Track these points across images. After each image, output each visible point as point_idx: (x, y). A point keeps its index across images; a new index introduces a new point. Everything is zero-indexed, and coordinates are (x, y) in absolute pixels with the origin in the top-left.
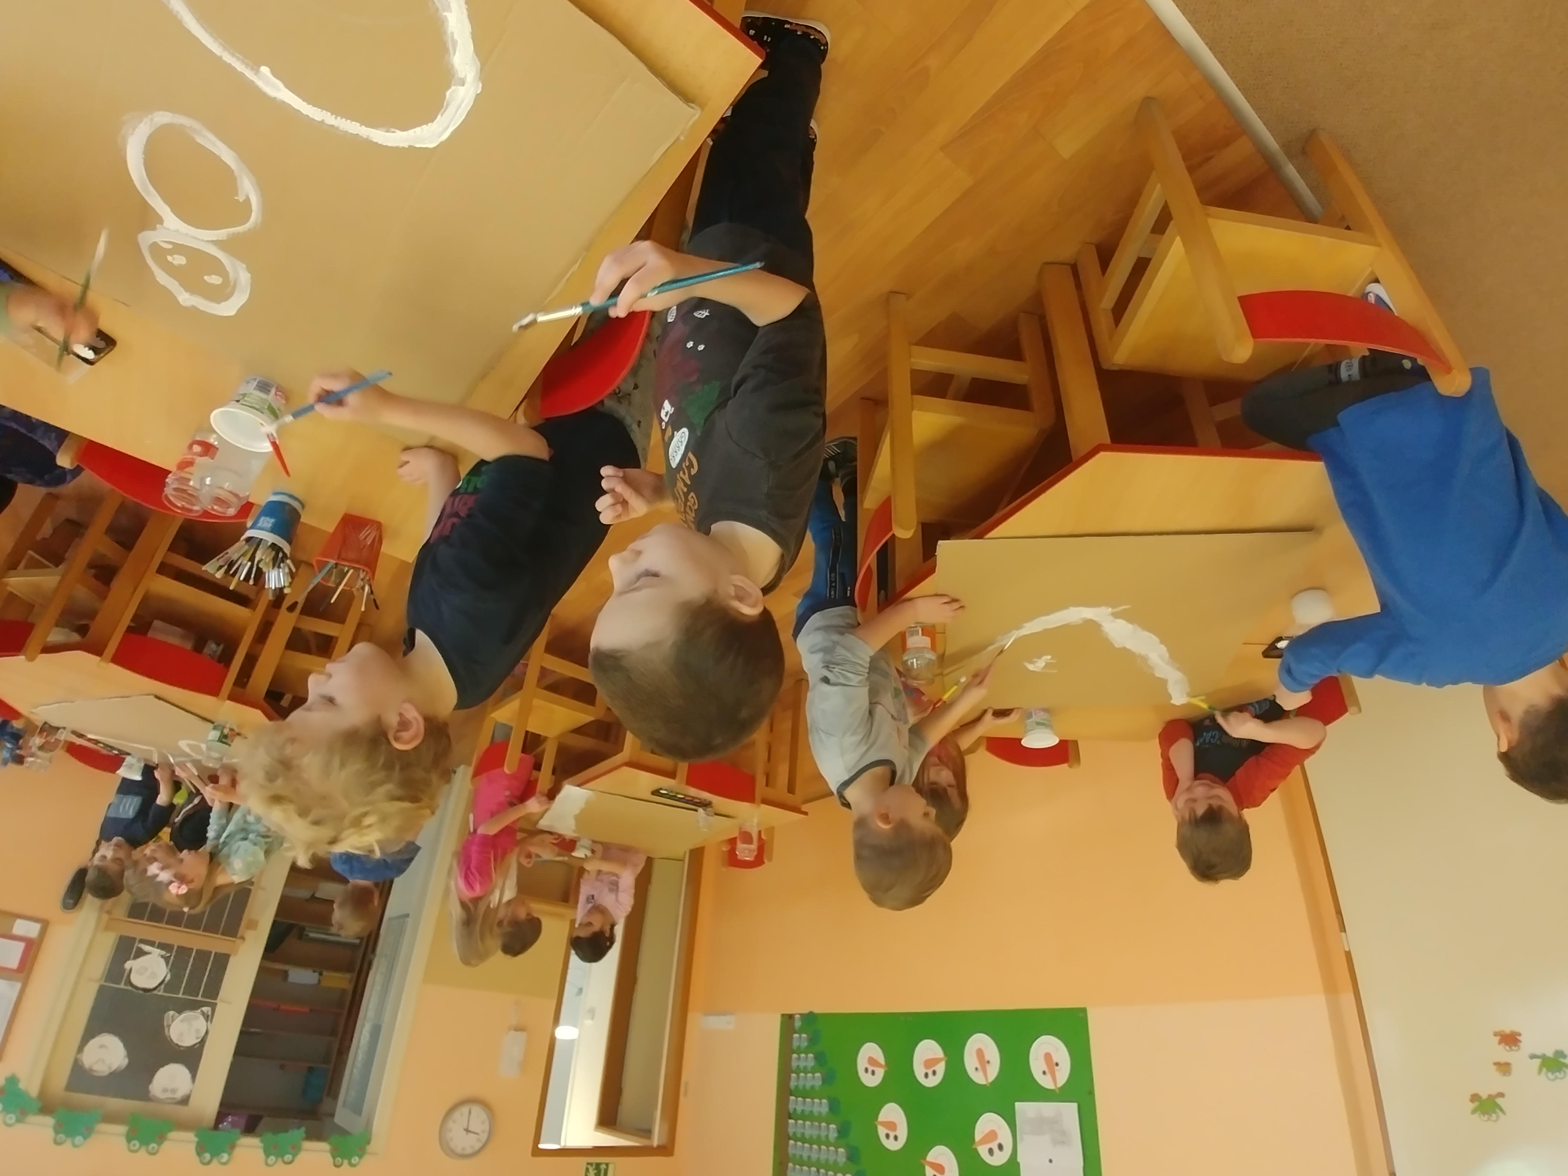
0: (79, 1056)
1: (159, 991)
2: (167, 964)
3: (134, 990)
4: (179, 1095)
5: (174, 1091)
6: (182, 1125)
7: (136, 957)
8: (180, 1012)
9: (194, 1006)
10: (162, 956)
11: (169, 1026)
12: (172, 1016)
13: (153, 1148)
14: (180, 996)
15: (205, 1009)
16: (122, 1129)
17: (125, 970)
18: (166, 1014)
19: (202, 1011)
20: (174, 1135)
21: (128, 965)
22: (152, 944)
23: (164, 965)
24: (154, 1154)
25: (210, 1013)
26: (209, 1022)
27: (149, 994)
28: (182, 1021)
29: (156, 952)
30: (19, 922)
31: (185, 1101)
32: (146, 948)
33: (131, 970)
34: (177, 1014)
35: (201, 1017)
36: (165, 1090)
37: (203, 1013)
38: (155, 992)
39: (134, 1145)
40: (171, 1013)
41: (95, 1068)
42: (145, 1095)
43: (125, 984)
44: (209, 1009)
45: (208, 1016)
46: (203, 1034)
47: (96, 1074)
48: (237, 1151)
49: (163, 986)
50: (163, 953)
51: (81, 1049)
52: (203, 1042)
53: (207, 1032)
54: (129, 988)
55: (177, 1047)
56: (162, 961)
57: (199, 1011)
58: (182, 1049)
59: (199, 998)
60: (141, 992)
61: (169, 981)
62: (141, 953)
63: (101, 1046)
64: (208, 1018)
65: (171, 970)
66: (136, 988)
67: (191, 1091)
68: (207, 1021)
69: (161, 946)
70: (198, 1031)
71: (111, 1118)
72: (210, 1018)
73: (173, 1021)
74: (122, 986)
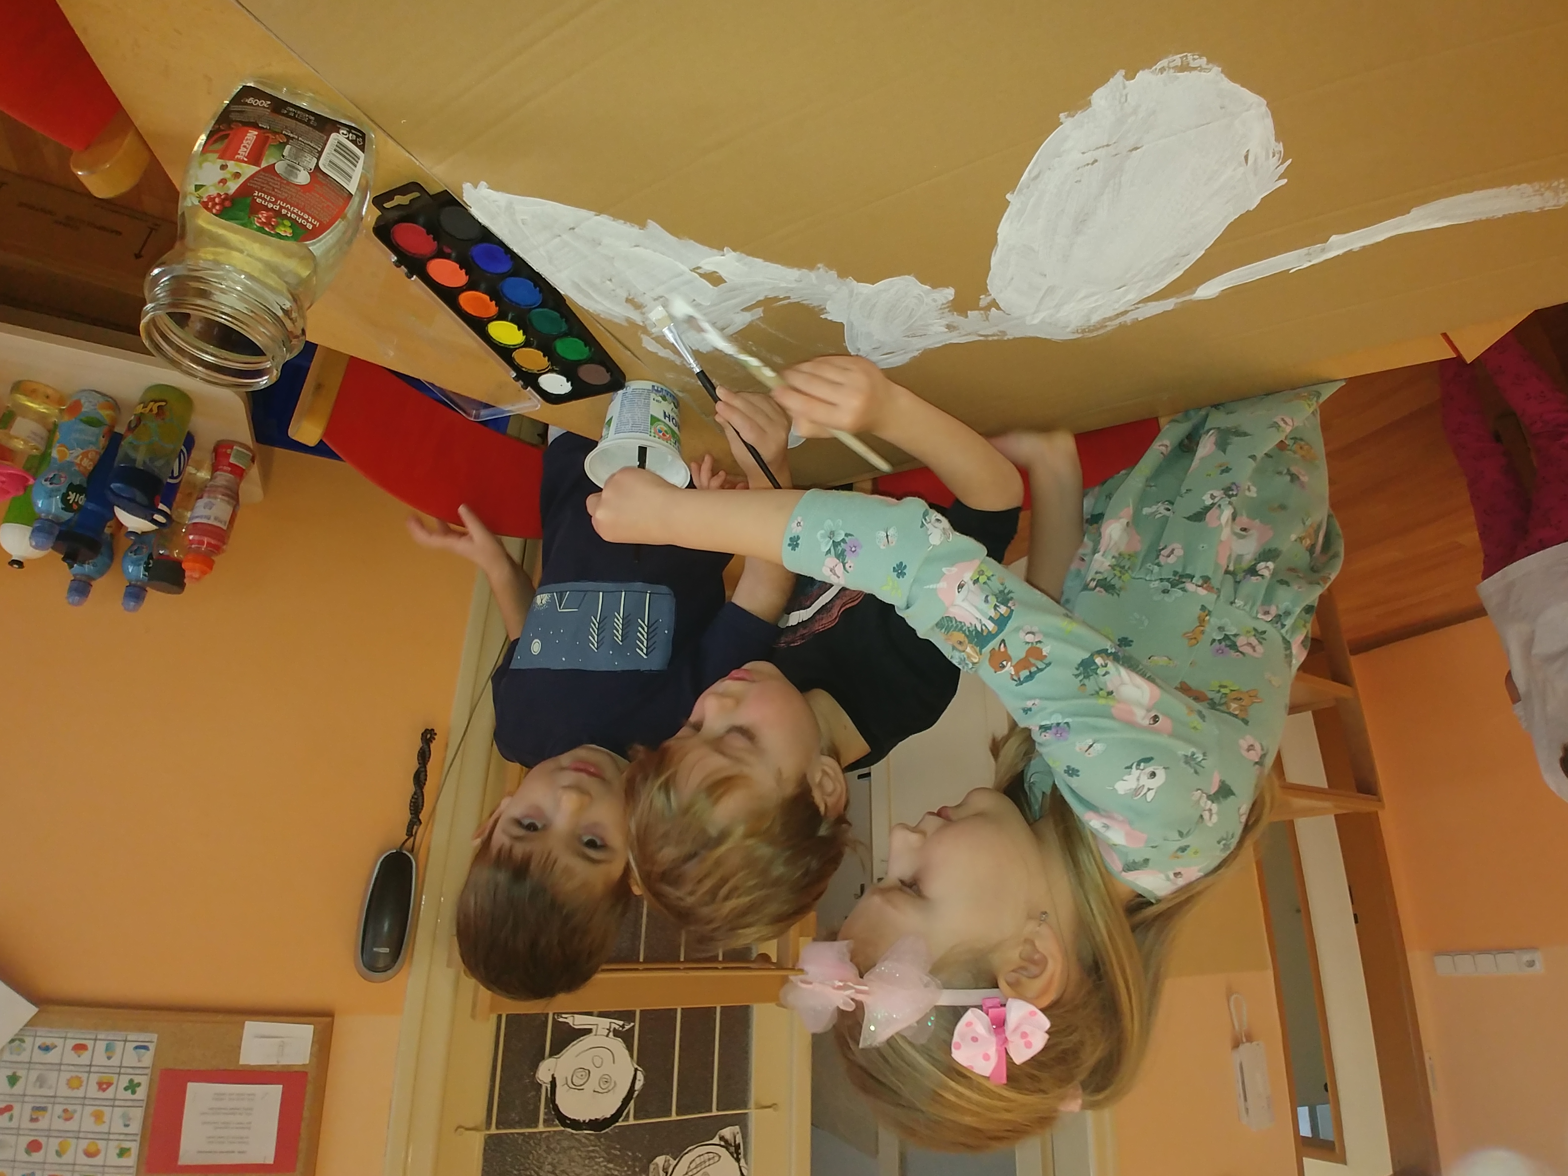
14: (674, 1117)
30: (251, 1027)
44: (737, 1128)
59: (712, 1112)
74: (543, 1128)
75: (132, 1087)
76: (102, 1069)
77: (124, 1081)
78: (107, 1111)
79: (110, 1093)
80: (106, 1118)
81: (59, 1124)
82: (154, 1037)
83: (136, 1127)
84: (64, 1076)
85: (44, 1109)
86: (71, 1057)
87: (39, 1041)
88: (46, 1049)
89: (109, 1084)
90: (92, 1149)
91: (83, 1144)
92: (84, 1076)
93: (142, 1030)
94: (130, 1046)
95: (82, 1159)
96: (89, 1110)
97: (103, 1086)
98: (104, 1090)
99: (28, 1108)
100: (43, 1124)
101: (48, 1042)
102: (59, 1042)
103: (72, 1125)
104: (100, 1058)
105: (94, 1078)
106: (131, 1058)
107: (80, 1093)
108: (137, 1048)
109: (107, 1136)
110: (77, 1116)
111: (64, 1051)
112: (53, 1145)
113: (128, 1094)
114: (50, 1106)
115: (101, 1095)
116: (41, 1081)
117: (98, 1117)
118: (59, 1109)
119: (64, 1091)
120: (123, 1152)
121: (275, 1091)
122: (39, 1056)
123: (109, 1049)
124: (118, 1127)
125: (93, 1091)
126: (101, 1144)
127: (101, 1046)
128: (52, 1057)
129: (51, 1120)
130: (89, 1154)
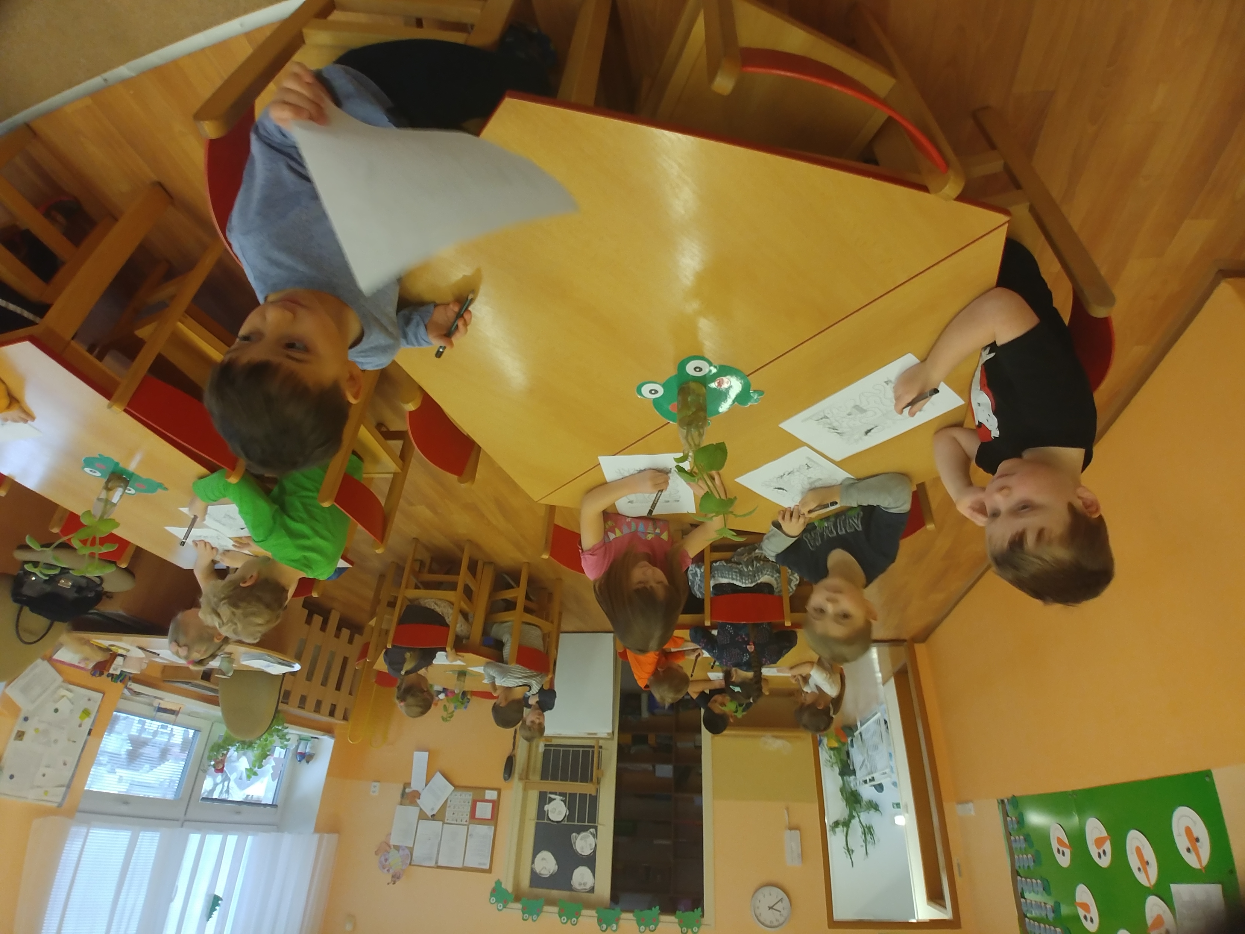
0: (533, 865)
1: (565, 821)
2: (565, 804)
3: (552, 823)
4: (588, 887)
5: (585, 884)
6: (589, 905)
7: (549, 802)
8: (579, 833)
9: (585, 829)
10: (562, 800)
11: (575, 843)
12: (576, 837)
13: (574, 921)
14: (576, 823)
15: (592, 830)
16: (555, 909)
17: (545, 811)
18: (572, 836)
19: (590, 832)
20: (584, 912)
21: (546, 808)
22: (555, 793)
23: (564, 806)
24: (575, 924)
25: (595, 833)
26: (595, 839)
27: (559, 824)
28: (581, 839)
29: (558, 798)
30: (487, 791)
31: (592, 890)
32: (553, 796)
33: (548, 811)
34: (577, 835)
35: (591, 836)
36: (580, 884)
37: (591, 833)
38: (563, 823)
39: (564, 919)
40: (574, 834)
41: (542, 872)
42: (570, 888)
43: (547, 820)
44: (594, 830)
45: (594, 835)
46: (594, 846)
47: (543, 876)
48: (621, 922)
49: (566, 818)
50: (562, 798)
51: (533, 862)
52: (594, 852)
53: (596, 845)
54: (549, 822)
55: (581, 856)
56: (562, 803)
57: (589, 832)
58: (584, 857)
59: (586, 824)
60: (555, 823)
61: (569, 815)
62: (551, 800)
63: (543, 859)
64: (595, 836)
65: (569, 809)
66: (553, 821)
67: (594, 884)
68: (594, 838)
69: (561, 794)
70: (591, 845)
71: (551, 902)
72: (595, 835)
73: (576, 840)
74: (546, 821)
77: (468, 802)
78: (465, 807)
79: (465, 804)
84: (458, 801)
86: (459, 797)
91: (461, 813)
93: (471, 792)
95: (461, 816)
96: (462, 807)
101: (456, 794)
104: (464, 797)
105: (463, 801)
107: (460, 804)
108: (470, 795)
112: (456, 814)
116: (455, 802)
118: (457, 807)
120: (467, 815)
121: (491, 804)
122: (454, 797)
124: (467, 810)
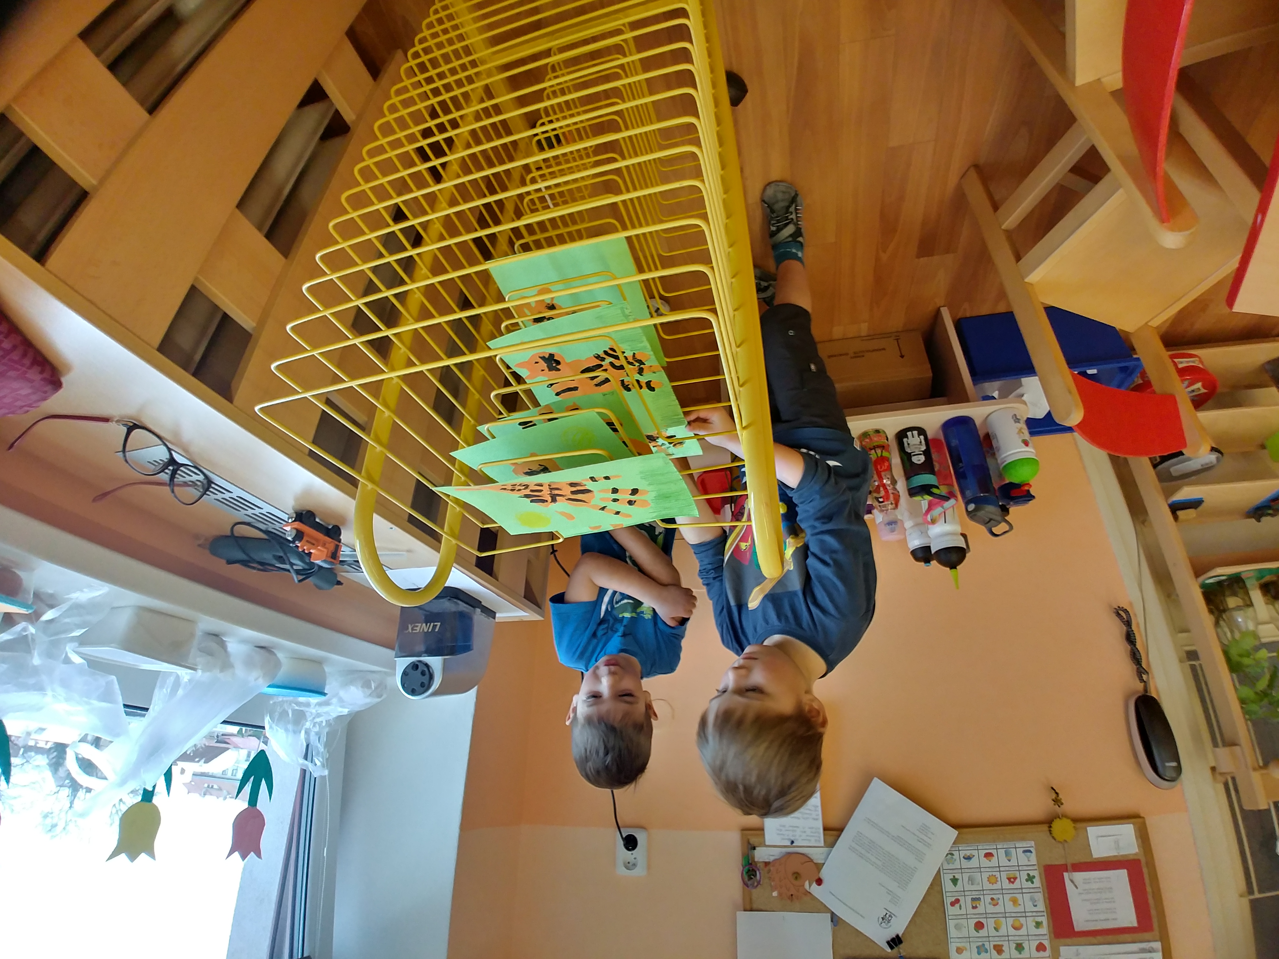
30: (1093, 831)
75: (1030, 879)
76: (1007, 869)
77: (1024, 876)
78: (1019, 896)
79: (1017, 884)
80: (1021, 902)
81: (991, 909)
82: (1033, 843)
83: (1041, 906)
84: (985, 876)
85: (979, 899)
86: (985, 862)
87: (962, 854)
88: (968, 858)
89: (1015, 879)
90: (1017, 925)
91: (1010, 921)
92: (998, 874)
93: (1023, 839)
94: (1020, 851)
95: (1012, 931)
96: (1007, 897)
97: (1011, 880)
98: (1013, 883)
99: (969, 899)
100: (981, 910)
101: (968, 853)
102: (975, 853)
103: (999, 909)
104: (1004, 861)
105: (1004, 875)
106: (1023, 859)
107: (998, 886)
108: (1025, 852)
109: (1025, 915)
110: (1001, 902)
111: (979, 860)
112: (990, 924)
113: (1029, 884)
114: (982, 897)
115: (1012, 886)
116: (971, 880)
117: (1015, 901)
118: (988, 899)
119: (987, 886)
120: (1038, 925)
121: (1122, 875)
122: (965, 864)
123: (1007, 854)
124: (1029, 907)
125: (1006, 884)
126: (1022, 920)
127: (1002, 852)
128: (974, 863)
129: (985, 906)
130: (1016, 928)
